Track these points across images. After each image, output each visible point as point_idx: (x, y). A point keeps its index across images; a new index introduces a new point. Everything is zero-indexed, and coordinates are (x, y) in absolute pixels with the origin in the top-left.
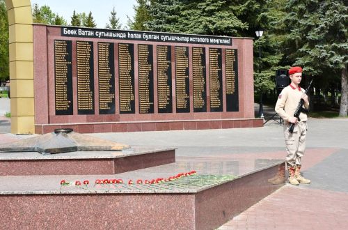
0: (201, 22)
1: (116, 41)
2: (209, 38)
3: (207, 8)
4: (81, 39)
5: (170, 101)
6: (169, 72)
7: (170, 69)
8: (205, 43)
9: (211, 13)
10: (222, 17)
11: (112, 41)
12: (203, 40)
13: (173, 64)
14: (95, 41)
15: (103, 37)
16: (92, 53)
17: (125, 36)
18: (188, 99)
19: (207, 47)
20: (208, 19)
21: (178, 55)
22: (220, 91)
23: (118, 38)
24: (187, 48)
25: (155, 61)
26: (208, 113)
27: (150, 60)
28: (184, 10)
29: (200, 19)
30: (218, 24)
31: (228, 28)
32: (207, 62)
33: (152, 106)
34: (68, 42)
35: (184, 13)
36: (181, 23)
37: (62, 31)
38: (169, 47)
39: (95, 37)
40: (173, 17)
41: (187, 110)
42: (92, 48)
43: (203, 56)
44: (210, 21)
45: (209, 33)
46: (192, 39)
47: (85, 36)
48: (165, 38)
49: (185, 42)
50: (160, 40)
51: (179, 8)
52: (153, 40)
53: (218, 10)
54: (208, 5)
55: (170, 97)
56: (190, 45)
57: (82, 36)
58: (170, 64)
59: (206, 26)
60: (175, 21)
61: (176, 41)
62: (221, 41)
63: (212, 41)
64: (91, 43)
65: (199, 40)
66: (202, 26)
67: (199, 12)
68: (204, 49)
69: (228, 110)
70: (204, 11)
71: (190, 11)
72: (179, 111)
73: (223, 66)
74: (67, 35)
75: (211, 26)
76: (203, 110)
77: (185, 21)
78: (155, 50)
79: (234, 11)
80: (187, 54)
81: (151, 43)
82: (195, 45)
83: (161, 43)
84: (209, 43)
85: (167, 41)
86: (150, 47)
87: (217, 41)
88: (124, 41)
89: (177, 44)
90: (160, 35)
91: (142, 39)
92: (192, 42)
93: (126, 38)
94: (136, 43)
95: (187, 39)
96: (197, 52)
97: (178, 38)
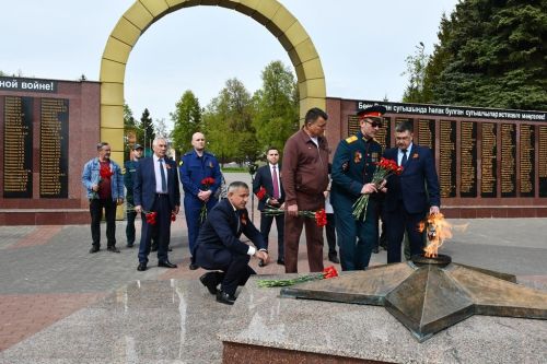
0: (502, 98)
1: (416, 117)
2: (521, 113)
3: (510, 83)
5: (475, 185)
6: (474, 152)
7: (475, 148)
8: (516, 119)
9: (514, 87)
10: (529, 91)
11: (411, 116)
12: (513, 116)
13: (479, 142)
14: (392, 116)
15: (401, 112)
16: (389, 130)
17: (425, 111)
18: (495, 183)
19: (518, 123)
21: (486, 133)
22: (532, 174)
23: (418, 113)
24: (495, 125)
25: (458, 140)
26: (518, 199)
27: (453, 138)
28: (479, 86)
29: (501, 95)
31: (537, 103)
32: (518, 141)
33: (454, 190)
35: (481, 89)
36: (476, 100)
37: (357, 105)
38: (475, 123)
39: (392, 111)
40: (467, 93)
41: (493, 195)
42: (389, 124)
43: (513, 134)
45: (513, 107)
46: (501, 115)
48: (470, 113)
49: (493, 118)
50: (464, 116)
51: (473, 85)
52: (457, 116)
53: (522, 85)
54: (510, 79)
55: (475, 179)
56: (498, 121)
58: (475, 143)
59: (511, 101)
60: (468, 98)
61: (483, 117)
62: (534, 117)
63: (524, 116)
64: (388, 119)
65: (509, 115)
66: (505, 102)
67: (499, 87)
68: (514, 126)
69: (540, 196)
71: (488, 87)
72: (484, 195)
73: (536, 145)
75: (517, 102)
76: (512, 194)
77: (482, 98)
78: (458, 127)
79: (540, 85)
80: (495, 131)
81: (455, 119)
82: (503, 121)
83: (466, 119)
84: (521, 119)
85: (472, 116)
86: (453, 124)
87: (529, 117)
88: (425, 117)
89: (484, 120)
90: (465, 109)
91: (445, 115)
92: (501, 118)
93: (427, 114)
94: (437, 118)
95: (494, 114)
96: (508, 129)
97: (485, 114)
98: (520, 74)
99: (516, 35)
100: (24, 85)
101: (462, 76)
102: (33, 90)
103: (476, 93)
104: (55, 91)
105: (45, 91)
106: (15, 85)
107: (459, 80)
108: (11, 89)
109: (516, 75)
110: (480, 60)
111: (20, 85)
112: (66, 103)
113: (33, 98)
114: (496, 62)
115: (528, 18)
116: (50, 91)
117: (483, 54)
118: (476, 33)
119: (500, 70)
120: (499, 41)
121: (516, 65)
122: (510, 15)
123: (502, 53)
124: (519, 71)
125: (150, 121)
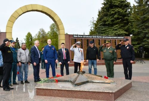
0: (113, 33)
1: (89, 39)
2: (117, 37)
3: (115, 29)
4: (79, 38)
9: (116, 30)
10: (120, 31)
11: (88, 39)
12: (115, 37)
15: (85, 37)
17: (91, 37)
19: (116, 39)
23: (90, 38)
24: (110, 40)
25: (101, 44)
27: (99, 44)
28: (107, 29)
29: (113, 32)
30: (119, 33)
31: (122, 34)
32: (117, 44)
34: (75, 39)
35: (107, 30)
36: (106, 33)
37: (73, 36)
38: (105, 40)
39: (83, 37)
42: (82, 41)
46: (112, 37)
49: (110, 38)
51: (105, 29)
52: (100, 38)
53: (118, 29)
54: (115, 28)
59: (115, 34)
60: (104, 33)
61: (107, 38)
62: (121, 38)
63: (118, 38)
64: (82, 39)
65: (114, 37)
66: (113, 34)
67: (112, 30)
70: (114, 29)
74: (75, 37)
75: (117, 34)
77: (108, 33)
79: (123, 29)
82: (113, 39)
83: (102, 39)
84: (117, 38)
85: (104, 38)
86: (99, 40)
88: (91, 39)
90: (102, 36)
91: (97, 38)
93: (92, 38)
94: (95, 39)
95: (110, 37)
96: (114, 41)
97: (108, 37)
98: (117, 26)
99: (116, 16)
101: (103, 27)
103: (106, 31)
107: (102, 28)
109: (116, 27)
110: (107, 23)
114: (111, 23)
115: (118, 12)
117: (108, 21)
118: (106, 15)
119: (112, 25)
120: (112, 17)
121: (116, 24)
122: (114, 11)
123: (112, 21)
124: (117, 25)
125: (18, 41)
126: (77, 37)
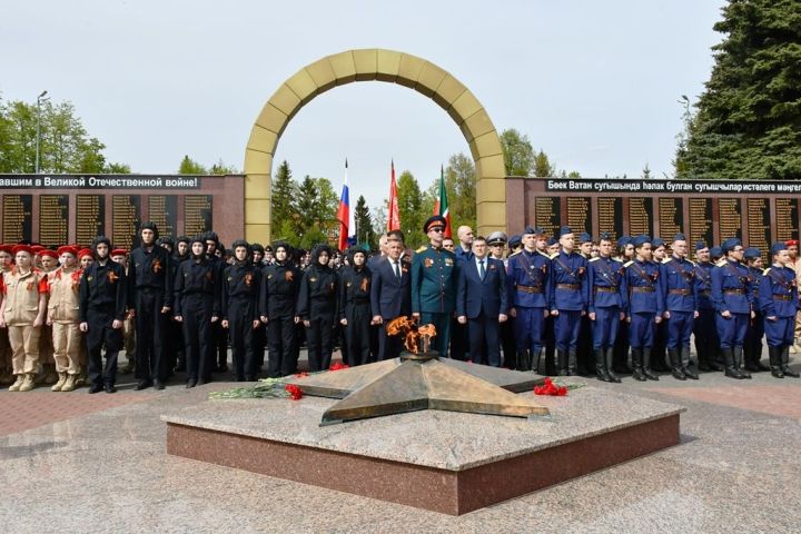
0: (762, 164)
1: (626, 195)
2: (776, 184)
3: (772, 144)
4: (574, 194)
6: (709, 236)
7: (710, 231)
8: (770, 192)
9: (779, 150)
11: (619, 195)
12: (766, 187)
13: (715, 224)
14: (594, 195)
15: (605, 190)
16: (589, 213)
17: (638, 187)
19: (772, 197)
20: (774, 158)
21: (725, 211)
23: (628, 191)
24: (739, 200)
25: (686, 221)
27: (678, 220)
28: (734, 150)
29: (761, 161)
32: (773, 220)
34: (554, 199)
35: (735, 154)
36: (730, 169)
37: (547, 185)
38: (709, 201)
39: (593, 190)
40: (718, 161)
42: (589, 206)
43: (766, 212)
44: (777, 161)
45: (775, 176)
46: (746, 187)
47: (580, 190)
48: (702, 187)
49: (736, 192)
50: (694, 191)
51: (726, 148)
52: (683, 191)
53: (790, 146)
54: (773, 139)
56: (743, 196)
57: (574, 190)
58: (711, 225)
59: (770, 169)
60: (721, 166)
61: (720, 191)
62: (797, 188)
63: (780, 188)
64: (588, 199)
65: (758, 188)
66: (763, 169)
67: (758, 150)
68: (767, 201)
70: (767, 148)
71: (744, 151)
73: (800, 225)
74: (554, 190)
75: (779, 168)
77: (736, 166)
78: (685, 204)
80: (738, 209)
81: (680, 195)
82: (751, 196)
83: (695, 195)
84: (776, 191)
85: (705, 191)
86: (679, 202)
87: (790, 188)
88: (637, 195)
89: (720, 195)
90: (694, 183)
91: (666, 190)
92: (747, 192)
93: (642, 190)
94: (655, 196)
95: (738, 187)
96: (755, 205)
97: (723, 187)
98: (785, 133)
99: (778, 82)
100: (168, 183)
101: (718, 137)
102: (177, 188)
103: (729, 158)
104: (199, 187)
105: (189, 188)
106: (159, 183)
107: (714, 144)
108: (155, 187)
109: (782, 134)
110: (732, 119)
111: (164, 183)
112: (210, 199)
113: (177, 196)
114: (753, 119)
115: (790, 60)
116: (193, 188)
117: (736, 108)
120: (758, 90)
121: (781, 121)
122: (767, 58)
123: (761, 108)
124: (784, 128)
125: (366, 210)
126: (563, 190)
